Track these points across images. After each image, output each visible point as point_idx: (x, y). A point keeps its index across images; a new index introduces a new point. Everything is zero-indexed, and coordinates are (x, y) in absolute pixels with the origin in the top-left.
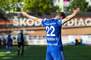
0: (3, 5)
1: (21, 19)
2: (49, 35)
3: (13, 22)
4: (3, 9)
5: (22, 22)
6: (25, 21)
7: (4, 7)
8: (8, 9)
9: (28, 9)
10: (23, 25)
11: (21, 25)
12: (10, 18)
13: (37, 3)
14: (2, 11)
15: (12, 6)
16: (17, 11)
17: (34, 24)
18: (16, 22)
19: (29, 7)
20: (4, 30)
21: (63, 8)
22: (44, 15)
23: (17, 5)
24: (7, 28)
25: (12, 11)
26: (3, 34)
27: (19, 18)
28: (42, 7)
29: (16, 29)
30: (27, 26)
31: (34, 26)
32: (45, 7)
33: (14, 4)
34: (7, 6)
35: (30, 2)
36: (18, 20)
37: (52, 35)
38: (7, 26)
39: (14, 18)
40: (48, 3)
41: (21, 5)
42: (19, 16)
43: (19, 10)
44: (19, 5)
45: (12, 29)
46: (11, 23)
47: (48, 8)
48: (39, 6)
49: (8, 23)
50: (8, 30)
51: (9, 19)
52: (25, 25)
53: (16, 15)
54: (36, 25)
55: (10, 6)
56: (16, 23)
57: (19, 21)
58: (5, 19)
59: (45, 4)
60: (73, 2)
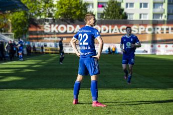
0: (34, 10)
1: (52, 25)
2: (81, 44)
3: (44, 29)
4: (34, 15)
5: (54, 28)
6: (57, 28)
7: (35, 13)
8: (39, 14)
9: (60, 14)
10: (54, 31)
11: (52, 31)
12: (42, 24)
13: (70, 8)
14: (33, 16)
15: (43, 11)
16: (49, 17)
17: (66, 31)
18: (47, 28)
19: (61, 12)
20: (35, 36)
21: (97, 14)
22: (77, 21)
23: (49, 10)
24: (37, 34)
25: (43, 17)
26: (34, 41)
27: (50, 24)
28: (75, 13)
29: (47, 36)
30: (59, 33)
31: (66, 33)
32: (78, 13)
33: (46, 9)
34: (39, 11)
35: (62, 8)
36: (49, 26)
37: (84, 43)
38: (38, 32)
39: (45, 24)
40: (82, 9)
41: (53, 10)
42: (50, 22)
43: (50, 15)
44: (50, 10)
45: (43, 36)
46: (42, 30)
47: (81, 14)
48: (72, 11)
49: (39, 30)
50: (39, 36)
51: (40, 25)
52: (57, 31)
53: (48, 21)
54: (68, 31)
55: (41, 11)
56: (47, 30)
57: (50, 28)
58: (36, 26)
59: (78, 10)
60: (108, 8)
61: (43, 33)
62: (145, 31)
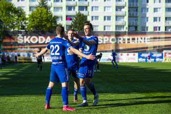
0: (8, 22)
1: (25, 37)
3: (17, 40)
4: (8, 27)
5: (26, 40)
6: (29, 39)
7: (8, 25)
8: (13, 27)
9: (32, 27)
10: (27, 42)
11: (25, 42)
12: (15, 35)
13: (41, 21)
14: (7, 29)
15: (16, 24)
16: (21, 29)
17: (38, 42)
18: (20, 39)
19: (33, 25)
20: (9, 47)
21: (65, 26)
22: (48, 33)
23: (21, 23)
24: (11, 45)
25: (16, 29)
26: (8, 51)
27: (23, 36)
28: (45, 25)
29: (20, 47)
30: (31, 44)
32: (48, 26)
33: (19, 22)
34: (12, 24)
35: (34, 21)
36: (22, 37)
38: (12, 43)
39: (18, 36)
40: (51, 22)
41: (25, 23)
42: (23, 34)
43: (23, 28)
44: (23, 23)
45: (17, 47)
46: (16, 41)
47: (51, 27)
48: (43, 24)
49: (13, 41)
50: (13, 47)
51: (13, 37)
52: (29, 42)
53: (21, 33)
54: (40, 42)
55: (15, 24)
56: (20, 41)
57: (23, 39)
58: (10, 37)
59: (48, 23)
60: (75, 21)
61: (16, 44)
62: (109, 41)
